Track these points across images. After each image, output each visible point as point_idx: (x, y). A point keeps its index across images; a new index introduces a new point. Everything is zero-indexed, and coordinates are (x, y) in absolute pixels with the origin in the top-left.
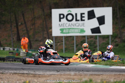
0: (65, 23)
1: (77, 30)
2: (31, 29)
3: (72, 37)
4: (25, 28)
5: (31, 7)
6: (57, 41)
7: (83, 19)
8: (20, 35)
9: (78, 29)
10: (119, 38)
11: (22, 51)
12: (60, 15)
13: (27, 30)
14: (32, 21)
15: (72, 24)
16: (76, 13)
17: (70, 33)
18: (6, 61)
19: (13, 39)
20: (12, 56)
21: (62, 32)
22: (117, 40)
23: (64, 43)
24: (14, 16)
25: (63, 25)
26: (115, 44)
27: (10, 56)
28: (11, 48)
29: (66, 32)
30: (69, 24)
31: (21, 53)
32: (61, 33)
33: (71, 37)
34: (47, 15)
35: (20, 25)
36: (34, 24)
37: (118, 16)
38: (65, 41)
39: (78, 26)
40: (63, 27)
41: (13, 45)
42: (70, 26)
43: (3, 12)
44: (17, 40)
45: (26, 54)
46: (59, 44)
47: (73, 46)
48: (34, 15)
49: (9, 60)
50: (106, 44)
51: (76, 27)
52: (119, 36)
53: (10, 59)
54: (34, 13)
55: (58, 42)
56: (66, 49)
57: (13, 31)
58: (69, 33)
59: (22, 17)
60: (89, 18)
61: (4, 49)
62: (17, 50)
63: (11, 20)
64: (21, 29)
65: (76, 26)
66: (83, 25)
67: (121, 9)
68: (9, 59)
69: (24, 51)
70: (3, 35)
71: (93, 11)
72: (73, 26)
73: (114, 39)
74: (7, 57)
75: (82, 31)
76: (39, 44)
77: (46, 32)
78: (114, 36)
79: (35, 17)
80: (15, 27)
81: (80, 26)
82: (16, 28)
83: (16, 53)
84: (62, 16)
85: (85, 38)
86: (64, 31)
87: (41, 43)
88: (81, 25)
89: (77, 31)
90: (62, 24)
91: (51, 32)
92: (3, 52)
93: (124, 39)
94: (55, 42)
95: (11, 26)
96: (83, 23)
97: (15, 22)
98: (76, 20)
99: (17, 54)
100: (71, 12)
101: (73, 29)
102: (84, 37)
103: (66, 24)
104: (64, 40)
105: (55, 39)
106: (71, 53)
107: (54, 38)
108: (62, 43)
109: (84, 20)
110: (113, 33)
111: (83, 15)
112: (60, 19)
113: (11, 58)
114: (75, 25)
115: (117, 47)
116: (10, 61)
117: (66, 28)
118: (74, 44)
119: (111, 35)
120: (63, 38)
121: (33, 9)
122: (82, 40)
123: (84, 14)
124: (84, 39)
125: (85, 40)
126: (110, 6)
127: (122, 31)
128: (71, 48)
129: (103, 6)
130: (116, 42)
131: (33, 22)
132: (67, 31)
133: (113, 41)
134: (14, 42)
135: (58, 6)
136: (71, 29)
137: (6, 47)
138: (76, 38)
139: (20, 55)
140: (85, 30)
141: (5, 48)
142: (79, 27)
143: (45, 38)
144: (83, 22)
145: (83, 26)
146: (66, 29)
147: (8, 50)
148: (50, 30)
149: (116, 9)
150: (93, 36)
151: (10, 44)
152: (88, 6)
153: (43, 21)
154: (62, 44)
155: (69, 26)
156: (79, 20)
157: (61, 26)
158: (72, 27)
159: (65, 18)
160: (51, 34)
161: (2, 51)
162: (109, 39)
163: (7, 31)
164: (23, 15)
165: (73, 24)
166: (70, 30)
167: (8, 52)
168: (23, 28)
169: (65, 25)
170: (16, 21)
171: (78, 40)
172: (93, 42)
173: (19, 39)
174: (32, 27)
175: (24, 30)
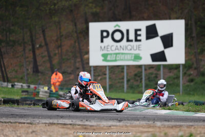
0: (110, 45)
1: (128, 55)
2: (55, 55)
3: (121, 67)
4: (46, 53)
5: (56, 19)
6: (97, 74)
7: (139, 38)
8: (38, 64)
9: (130, 54)
10: (195, 69)
11: (42, 90)
12: (102, 32)
13: (50, 56)
14: (57, 41)
15: (121, 47)
16: (128, 28)
17: (118, 60)
18: (23, 104)
19: (28, 70)
20: (26, 96)
21: (105, 60)
22: (192, 72)
23: (107, 76)
24: (28, 34)
25: (107, 48)
26: (188, 78)
28: (24, 85)
29: (112, 59)
30: (117, 46)
31: (41, 93)
32: (103, 60)
33: (118, 66)
34: (81, 33)
35: (38, 49)
36: (60, 46)
37: (194, 35)
38: (110, 73)
39: (131, 50)
40: (107, 51)
41: (27, 81)
42: (118, 49)
43: (12, 28)
44: (34, 72)
45: (48, 94)
46: (99, 78)
47: (123, 82)
48: (60, 33)
49: (25, 102)
50: (174, 78)
51: (127, 52)
52: (195, 65)
53: (27, 102)
54: (60, 29)
55: (99, 76)
56: (111, 87)
58: (116, 60)
59: (42, 36)
60: (148, 38)
61: (13, 86)
62: (36, 88)
63: (23, 39)
64: (39, 54)
65: (128, 50)
66: (139, 48)
67: (199, 23)
69: (46, 89)
70: (11, 64)
71: (154, 26)
72: (123, 49)
73: (187, 70)
74: (22, 98)
75: (138, 57)
76: (67, 79)
77: (79, 60)
78: (187, 66)
79: (62, 36)
80: (30, 50)
81: (134, 50)
82: (31, 52)
83: (33, 92)
84: (105, 34)
85: (142, 70)
86: (109, 58)
87: (72, 77)
88: (135, 48)
89: (129, 57)
90: (105, 47)
91: (88, 59)
92: (12, 90)
93: (202, 70)
94: (94, 76)
95: (24, 50)
96: (139, 45)
97: (30, 43)
98: (128, 40)
99: (34, 94)
100: (119, 26)
101: (122, 54)
102: (140, 66)
103: (112, 46)
104: (107, 72)
105: (94, 70)
106: (119, 92)
107: (92, 69)
108: (104, 76)
109: (140, 41)
110: (186, 61)
111: (139, 33)
112: (102, 38)
114: (126, 48)
115: (192, 84)
117: (111, 52)
118: (123, 78)
119: (183, 65)
120: (106, 70)
121: (59, 22)
122: (136, 72)
123: (140, 30)
124: (139, 70)
125: (142, 72)
126: (182, 19)
127: (200, 58)
128: (118, 85)
129: (170, 19)
130: (190, 75)
131: (59, 42)
132: (113, 57)
133: (185, 73)
134: (28, 74)
135: (98, 18)
136: (119, 54)
137: (16, 83)
138: (127, 69)
139: (40, 96)
140: (141, 55)
141: (15, 85)
142: (133, 52)
143: (78, 68)
144: (138, 43)
145: (139, 50)
146: (111, 54)
147: (20, 87)
148: (86, 56)
149: (190, 22)
150: (153, 65)
151: (22, 78)
152: (145, 18)
153: (75, 42)
154: (105, 78)
155: (116, 49)
156: (132, 41)
157: (103, 50)
158: (122, 51)
159: (110, 37)
160: (88, 63)
161: (10, 88)
162: (179, 71)
163: (18, 57)
164: (43, 31)
166: (118, 55)
167: (21, 91)
168: (42, 53)
169: (109, 47)
170: (32, 41)
171: (131, 73)
172: (153, 76)
173: (36, 70)
174: (57, 52)
175: (44, 56)
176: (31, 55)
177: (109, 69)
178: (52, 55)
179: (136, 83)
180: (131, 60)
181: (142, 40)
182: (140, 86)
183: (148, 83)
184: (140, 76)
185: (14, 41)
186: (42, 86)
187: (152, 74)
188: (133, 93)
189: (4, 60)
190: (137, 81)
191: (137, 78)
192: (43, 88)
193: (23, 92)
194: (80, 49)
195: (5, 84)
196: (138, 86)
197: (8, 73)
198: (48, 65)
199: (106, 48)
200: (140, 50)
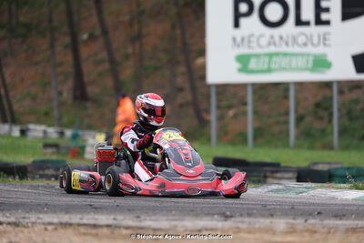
0: (257, 34)
1: (300, 59)
2: (127, 57)
3: (281, 87)
4: (104, 55)
6: (225, 103)
7: (324, 16)
8: (86, 79)
9: (302, 55)
11: (91, 141)
12: (237, 3)
13: (112, 62)
14: (130, 24)
15: (281, 38)
17: (276, 70)
18: (33, 179)
19: (60, 93)
20: (54, 157)
21: (244, 69)
23: (250, 108)
24: (62, 7)
27: (48, 157)
28: (50, 130)
29: (260, 67)
30: (272, 37)
31: (88, 149)
32: (240, 70)
33: (276, 85)
34: (186, 5)
35: (86, 42)
36: (137, 38)
38: (254, 101)
39: (305, 44)
40: (249, 47)
41: (60, 119)
42: (275, 44)
44: (75, 98)
47: (287, 123)
48: (138, 5)
49: (41, 172)
51: (296, 49)
53: (47, 172)
55: (230, 107)
56: (259, 133)
57: (61, 64)
58: (269, 71)
59: (94, 12)
60: (346, 16)
61: (23, 132)
62: (75, 137)
63: (50, 21)
64: (89, 57)
65: (299, 45)
66: (324, 40)
68: (44, 169)
69: (101, 138)
70: (22, 80)
72: (287, 44)
74: (34, 162)
75: (321, 63)
77: (182, 69)
79: (142, 13)
80: (66, 47)
81: (313, 44)
82: (69, 51)
83: (69, 148)
85: (332, 92)
86: (253, 64)
88: (315, 41)
89: (300, 62)
90: (243, 39)
91: (203, 68)
92: (22, 142)
94: (218, 107)
95: (52, 46)
96: (325, 35)
97: (66, 29)
98: (299, 22)
99: (73, 153)
101: (285, 55)
102: (328, 85)
103: (261, 36)
104: (250, 99)
105: (218, 94)
106: (276, 146)
107: (213, 91)
108: (242, 108)
109: (327, 23)
111: (324, 4)
112: (237, 16)
113: (48, 168)
114: (295, 40)
116: (48, 177)
117: (257, 51)
118: (287, 114)
120: (246, 91)
122: (319, 98)
124: (326, 92)
125: (331, 98)
128: (276, 129)
131: (136, 28)
132: (264, 63)
134: (61, 104)
136: (277, 54)
137: (31, 126)
138: (296, 92)
140: (330, 58)
141: (28, 130)
142: (310, 50)
143: (181, 90)
144: (322, 29)
145: (325, 44)
146: (258, 56)
147: (41, 135)
148: (199, 61)
150: (359, 81)
151: (47, 114)
153: (173, 27)
154: (245, 113)
155: (269, 44)
156: (307, 23)
157: (239, 46)
158: (284, 49)
159: (255, 15)
160: (203, 77)
161: (17, 138)
165: (285, 37)
166: (274, 59)
167: (40, 145)
168: (96, 54)
169: (254, 39)
170: (71, 25)
171: (306, 99)
172: (359, 107)
173: (81, 95)
174: (130, 50)
175: (101, 62)
176: (69, 58)
177: (255, 92)
178: (118, 57)
179: (318, 125)
180: (307, 69)
181: (333, 23)
182: (329, 131)
183: (347, 123)
184: (329, 108)
185: (28, 26)
186: (93, 133)
187: (357, 102)
188: (311, 148)
189: (4, 70)
190: (321, 118)
191: (322, 113)
192: (94, 138)
193: (46, 146)
194: (185, 44)
195: (5, 128)
196: (323, 131)
197: (13, 101)
198: (109, 82)
199: (245, 41)
200: (329, 46)
